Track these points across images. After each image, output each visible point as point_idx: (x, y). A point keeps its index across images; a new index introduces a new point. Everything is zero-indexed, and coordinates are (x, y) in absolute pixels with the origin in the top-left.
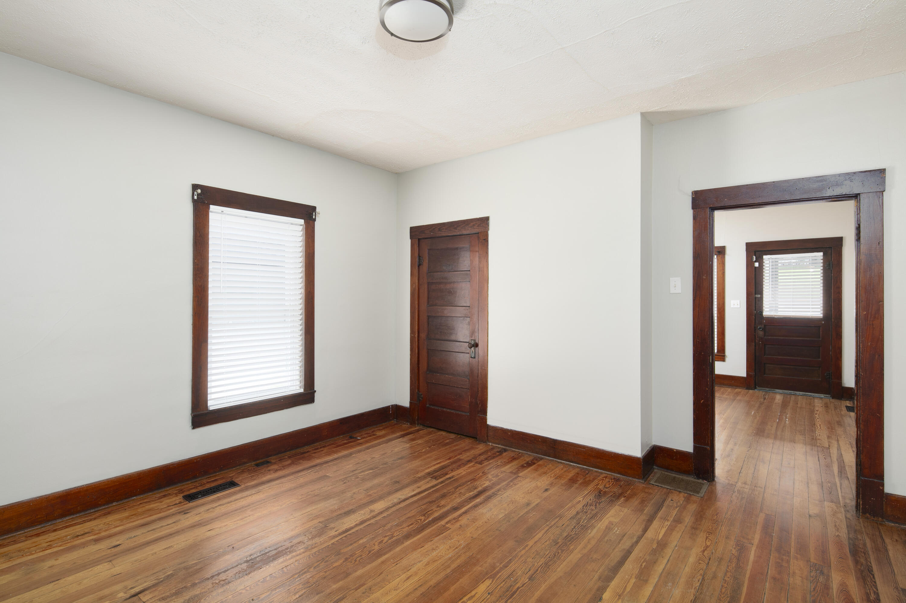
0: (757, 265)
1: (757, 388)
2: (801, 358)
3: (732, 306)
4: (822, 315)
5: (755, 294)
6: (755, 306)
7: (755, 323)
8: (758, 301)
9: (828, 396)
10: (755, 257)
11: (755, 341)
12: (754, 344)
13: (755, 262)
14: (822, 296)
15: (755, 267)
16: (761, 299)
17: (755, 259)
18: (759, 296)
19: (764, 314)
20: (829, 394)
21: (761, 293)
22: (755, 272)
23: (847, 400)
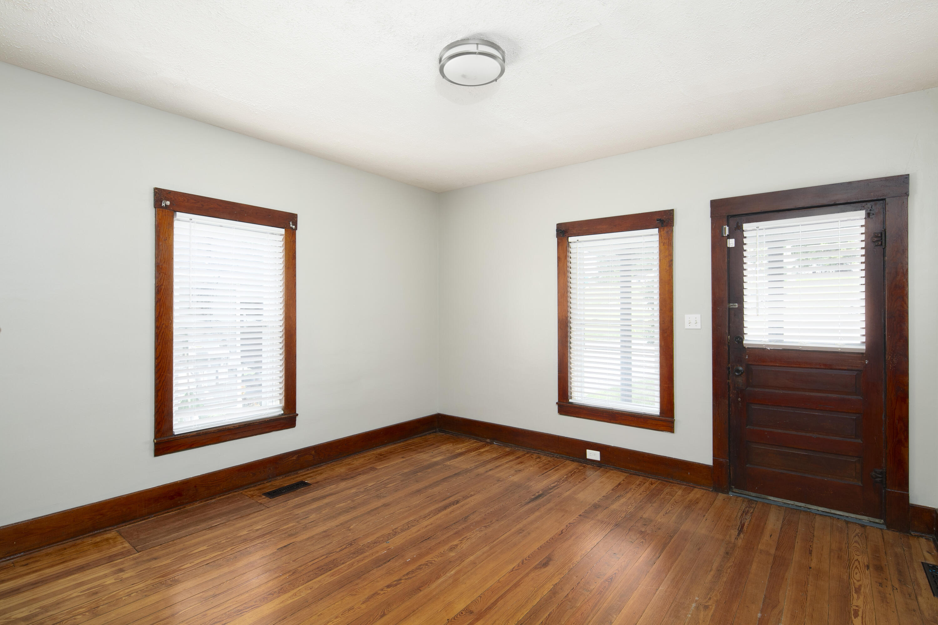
0: (731, 243)
1: (734, 490)
2: (821, 436)
3: (687, 326)
4: (864, 347)
5: (729, 303)
6: (729, 327)
7: (729, 359)
8: (735, 315)
9: (877, 520)
10: (727, 228)
11: (729, 395)
12: (727, 402)
13: (729, 237)
14: (864, 305)
15: (729, 248)
16: (740, 312)
17: (727, 233)
18: (737, 305)
19: (744, 342)
20: (880, 518)
21: (740, 300)
22: (729, 257)
23: (922, 537)
